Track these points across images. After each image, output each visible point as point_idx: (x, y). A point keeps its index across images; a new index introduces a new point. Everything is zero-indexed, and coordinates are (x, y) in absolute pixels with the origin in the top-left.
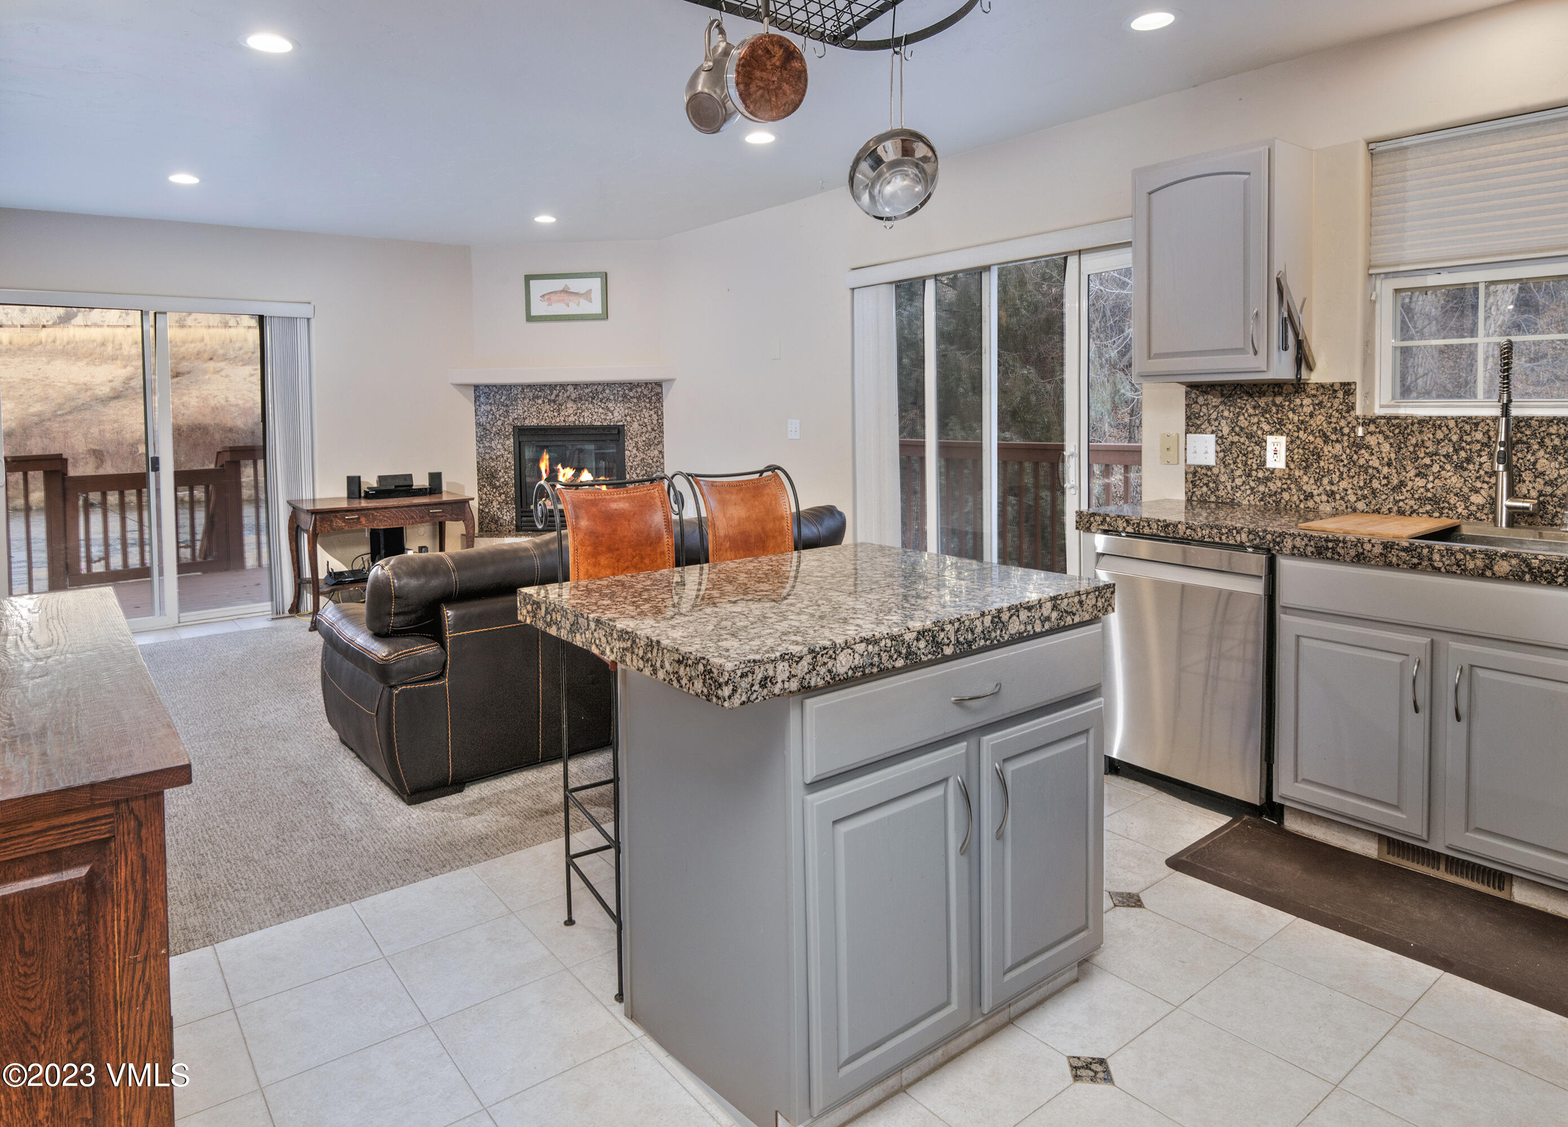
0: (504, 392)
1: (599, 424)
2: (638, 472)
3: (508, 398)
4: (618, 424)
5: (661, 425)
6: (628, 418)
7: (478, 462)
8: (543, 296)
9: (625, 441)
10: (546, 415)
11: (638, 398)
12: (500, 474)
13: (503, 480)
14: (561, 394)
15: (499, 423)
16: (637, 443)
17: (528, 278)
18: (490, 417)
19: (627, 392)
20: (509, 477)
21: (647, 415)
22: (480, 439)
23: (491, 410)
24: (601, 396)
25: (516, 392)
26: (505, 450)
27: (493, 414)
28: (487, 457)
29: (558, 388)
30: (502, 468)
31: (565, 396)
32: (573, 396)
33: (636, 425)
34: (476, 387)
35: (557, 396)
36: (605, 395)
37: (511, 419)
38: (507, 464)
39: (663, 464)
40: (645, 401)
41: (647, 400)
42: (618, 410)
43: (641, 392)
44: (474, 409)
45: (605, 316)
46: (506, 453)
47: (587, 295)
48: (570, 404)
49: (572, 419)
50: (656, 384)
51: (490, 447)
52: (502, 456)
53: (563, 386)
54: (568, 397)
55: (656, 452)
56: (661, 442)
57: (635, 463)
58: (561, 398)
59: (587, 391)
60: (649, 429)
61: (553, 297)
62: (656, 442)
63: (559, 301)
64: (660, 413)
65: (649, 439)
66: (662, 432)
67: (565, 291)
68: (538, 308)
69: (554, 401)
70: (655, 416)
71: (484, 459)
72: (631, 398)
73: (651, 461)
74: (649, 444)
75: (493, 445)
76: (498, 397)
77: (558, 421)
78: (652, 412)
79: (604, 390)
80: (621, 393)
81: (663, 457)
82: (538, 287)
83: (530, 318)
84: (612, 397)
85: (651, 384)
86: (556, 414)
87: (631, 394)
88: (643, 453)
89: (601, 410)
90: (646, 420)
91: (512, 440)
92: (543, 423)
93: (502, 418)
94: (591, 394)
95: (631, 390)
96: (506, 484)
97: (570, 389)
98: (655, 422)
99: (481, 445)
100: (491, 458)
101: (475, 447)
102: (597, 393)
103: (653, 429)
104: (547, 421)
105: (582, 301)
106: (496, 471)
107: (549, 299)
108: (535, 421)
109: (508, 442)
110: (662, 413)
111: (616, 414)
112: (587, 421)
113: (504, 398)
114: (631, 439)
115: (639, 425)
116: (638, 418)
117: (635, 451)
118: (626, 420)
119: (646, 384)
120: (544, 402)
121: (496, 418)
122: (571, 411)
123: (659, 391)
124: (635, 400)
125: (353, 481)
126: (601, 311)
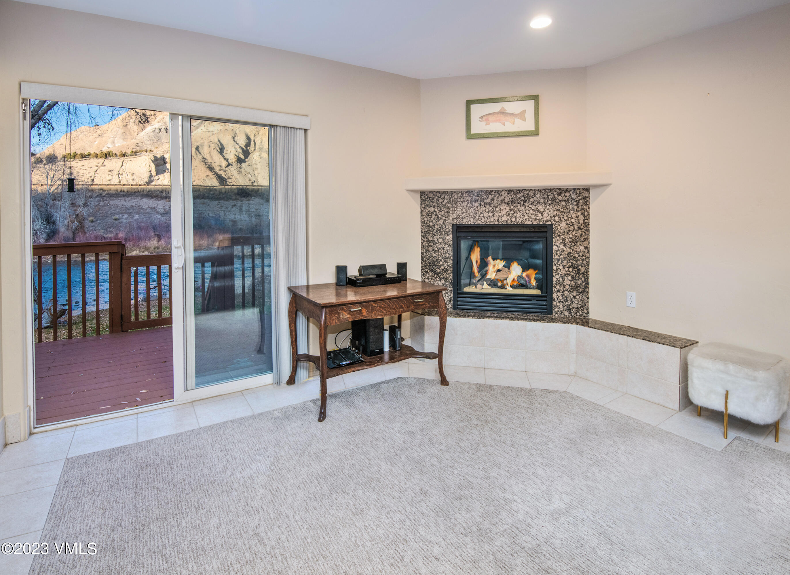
0: (446, 197)
1: (530, 223)
2: (564, 264)
3: (449, 202)
4: (548, 223)
5: (587, 225)
6: (557, 219)
7: (422, 253)
8: (482, 117)
9: (553, 238)
10: (482, 215)
11: (567, 201)
12: (441, 263)
13: (442, 267)
14: (495, 198)
15: (441, 222)
16: (564, 239)
17: (469, 103)
18: (433, 216)
19: (556, 196)
20: (448, 265)
21: (574, 216)
22: (424, 235)
23: (434, 211)
24: (532, 200)
25: (456, 197)
26: (446, 244)
27: (436, 215)
28: (430, 249)
29: (493, 193)
30: (443, 258)
31: (499, 200)
32: (507, 200)
33: (563, 224)
34: (423, 193)
35: (492, 199)
36: (535, 199)
37: (451, 218)
38: (447, 255)
39: (588, 258)
40: (572, 204)
41: (575, 203)
42: (547, 211)
43: (570, 196)
44: (420, 210)
45: (536, 133)
46: (447, 246)
47: (522, 115)
48: (504, 206)
49: (505, 219)
50: (583, 189)
51: (433, 241)
52: (443, 248)
53: (498, 192)
54: (502, 201)
55: (582, 248)
56: (587, 239)
57: (562, 257)
58: (495, 201)
59: (519, 195)
60: (576, 228)
61: (491, 118)
62: (582, 239)
63: (496, 121)
64: (586, 214)
65: (576, 236)
66: (588, 231)
67: (502, 112)
68: (477, 128)
69: (490, 204)
70: (582, 216)
71: (427, 251)
72: (560, 201)
73: (577, 255)
74: (575, 241)
75: (435, 240)
76: (441, 201)
77: (493, 220)
78: (579, 214)
79: (535, 195)
80: (550, 197)
81: (588, 252)
82: (477, 110)
83: (470, 136)
84: (542, 201)
85: (579, 189)
86: (491, 215)
87: (560, 198)
88: (570, 248)
89: (531, 212)
90: (573, 220)
91: (451, 236)
92: (479, 222)
93: (444, 218)
94: (523, 198)
95: (560, 194)
96: (445, 270)
97: (504, 194)
98: (581, 222)
99: (425, 240)
100: (433, 250)
101: (420, 241)
102: (529, 198)
103: (579, 228)
104: (483, 221)
105: (517, 121)
106: (437, 260)
107: (487, 120)
108: (472, 220)
109: (448, 237)
110: (589, 214)
111: (545, 215)
112: (519, 221)
113: (446, 201)
114: (559, 236)
115: (567, 224)
116: (566, 218)
117: (562, 246)
118: (554, 220)
119: (575, 189)
120: (480, 205)
121: (438, 217)
122: (504, 212)
123: (587, 195)
124: (564, 203)
125: (341, 270)
126: (533, 128)
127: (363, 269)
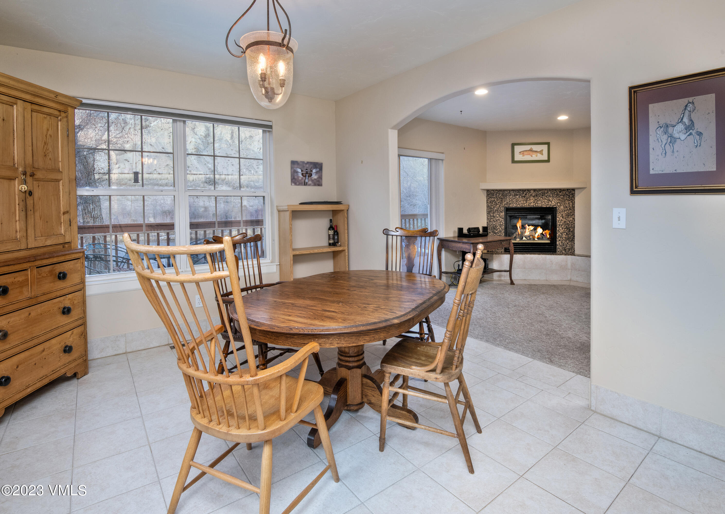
0: (501, 193)
1: (545, 206)
2: (563, 227)
3: (503, 195)
4: (554, 206)
5: (574, 207)
6: (559, 204)
7: (487, 222)
8: (520, 152)
9: (556, 214)
10: (520, 202)
11: (564, 196)
12: (498, 227)
13: (499, 230)
14: (527, 194)
15: (498, 206)
16: (562, 215)
17: (513, 145)
18: (494, 203)
19: (558, 193)
20: (502, 229)
21: (567, 203)
22: (488, 213)
23: (494, 200)
24: (546, 195)
25: (506, 193)
26: (500, 217)
27: (495, 202)
28: (492, 220)
29: (526, 191)
30: (499, 225)
31: (530, 194)
32: (533, 195)
33: (562, 207)
34: (488, 191)
35: (526, 194)
36: (548, 194)
37: (503, 204)
38: (501, 223)
39: (574, 223)
40: (567, 197)
41: (568, 197)
42: (554, 200)
43: (565, 193)
44: (486, 200)
45: (548, 161)
46: (501, 218)
47: (541, 152)
48: (532, 198)
49: (532, 204)
50: (572, 190)
51: (493, 216)
52: (499, 220)
53: (529, 190)
54: (531, 195)
55: (571, 219)
56: (574, 214)
57: (561, 223)
58: (527, 195)
59: (540, 192)
60: (568, 209)
61: (525, 153)
62: (571, 214)
63: (528, 154)
64: (573, 202)
65: (568, 213)
66: (574, 210)
67: (531, 150)
68: (518, 157)
69: (524, 197)
70: (571, 203)
71: (490, 221)
72: (561, 195)
73: (569, 222)
74: (568, 215)
75: (495, 215)
76: (498, 195)
77: (526, 205)
78: (570, 202)
79: (548, 192)
80: (555, 193)
81: (574, 221)
82: (518, 149)
83: (513, 161)
84: (551, 195)
85: (570, 190)
86: (525, 202)
87: (560, 194)
88: (565, 219)
89: (546, 201)
90: (567, 205)
91: (503, 213)
92: (518, 206)
93: (499, 204)
94: (542, 194)
95: (560, 192)
96: (500, 231)
97: (532, 192)
98: (571, 206)
99: (489, 215)
100: (493, 221)
101: (486, 216)
102: (544, 194)
103: (570, 209)
104: (521, 205)
105: (539, 154)
106: (496, 226)
107: (523, 154)
108: (515, 205)
109: (501, 214)
110: (574, 202)
111: (553, 202)
112: (540, 205)
113: (500, 195)
114: (560, 213)
115: (564, 207)
116: (563, 204)
117: (561, 218)
118: (557, 205)
119: (568, 190)
120: (519, 197)
121: (496, 203)
122: (532, 201)
123: (574, 193)
124: (562, 197)
125: (460, 230)
126: (547, 159)
127: (469, 230)
